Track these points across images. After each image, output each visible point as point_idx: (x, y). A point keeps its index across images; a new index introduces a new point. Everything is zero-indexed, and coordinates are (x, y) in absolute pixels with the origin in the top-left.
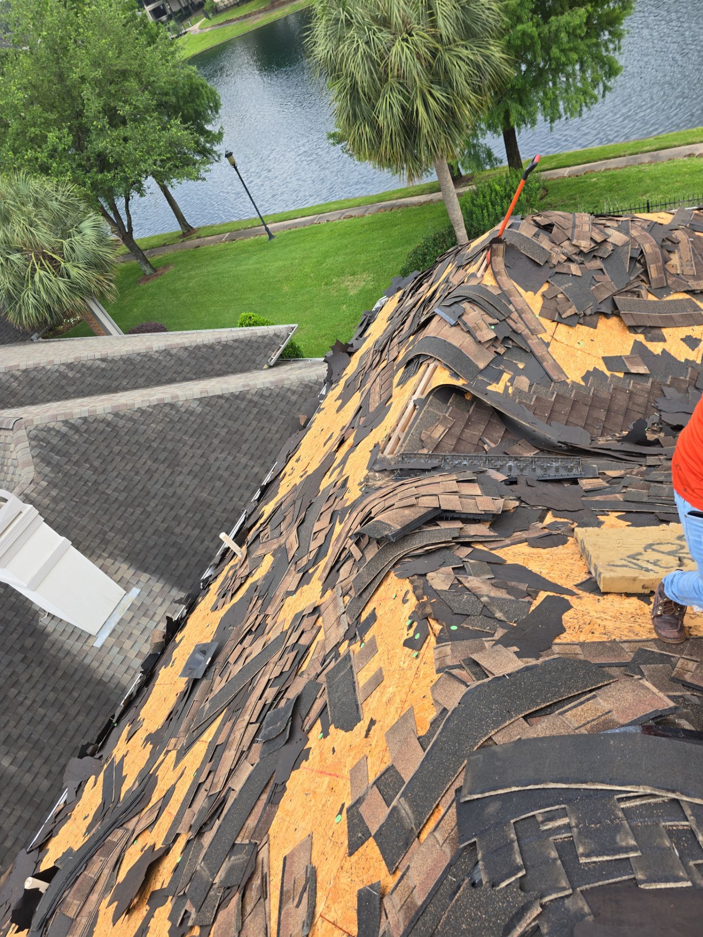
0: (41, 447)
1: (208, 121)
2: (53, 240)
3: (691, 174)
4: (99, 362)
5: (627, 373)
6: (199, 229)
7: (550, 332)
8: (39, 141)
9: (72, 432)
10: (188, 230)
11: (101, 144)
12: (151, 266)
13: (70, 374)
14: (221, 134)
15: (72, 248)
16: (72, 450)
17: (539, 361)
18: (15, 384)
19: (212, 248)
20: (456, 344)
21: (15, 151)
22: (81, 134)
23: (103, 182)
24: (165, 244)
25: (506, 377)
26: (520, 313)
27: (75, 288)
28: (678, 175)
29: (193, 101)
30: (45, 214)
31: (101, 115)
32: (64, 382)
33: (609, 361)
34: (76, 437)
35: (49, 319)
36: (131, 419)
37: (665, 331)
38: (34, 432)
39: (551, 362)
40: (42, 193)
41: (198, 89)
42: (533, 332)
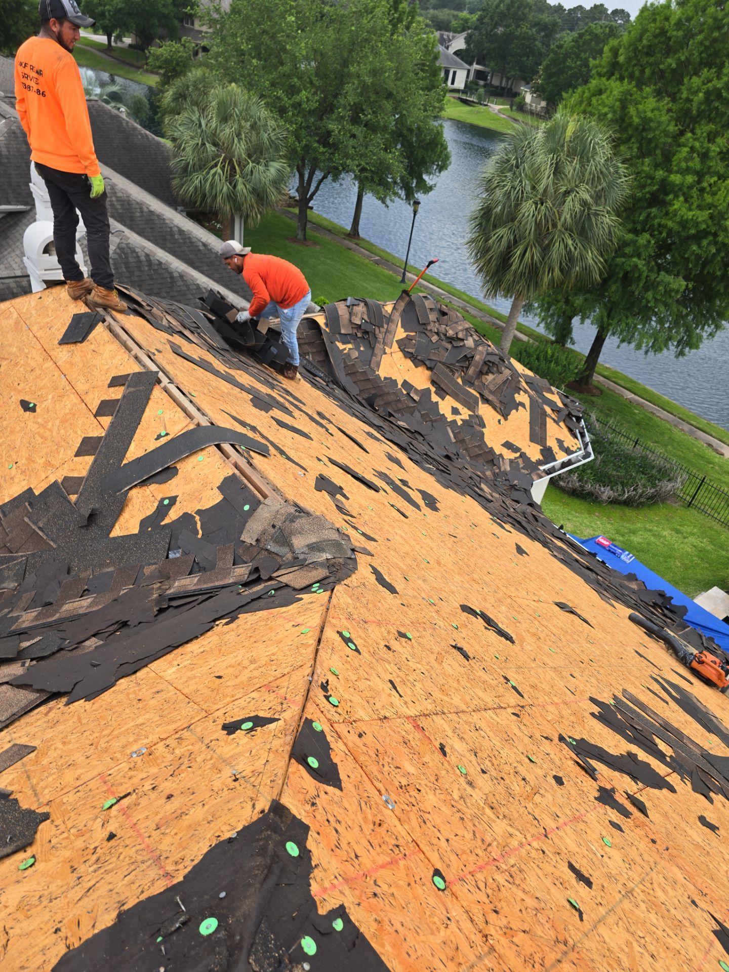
0: (120, 256)
1: (429, 173)
2: (244, 156)
3: (696, 455)
4: (200, 244)
5: (408, 394)
6: (363, 239)
7: (392, 350)
8: (293, 91)
9: (146, 264)
10: (354, 233)
11: (332, 126)
12: (305, 235)
13: (177, 236)
14: (431, 188)
15: (252, 171)
16: (137, 273)
17: (373, 354)
18: (138, 214)
19: (358, 257)
20: (340, 313)
21: (273, 84)
22: (326, 109)
23: (315, 150)
24: (331, 230)
25: (350, 346)
26: (387, 331)
27: (232, 197)
28: (688, 449)
29: (427, 150)
30: (254, 138)
31: (348, 108)
32: (169, 237)
33: (405, 383)
34: (146, 268)
35: (198, 204)
36: (188, 286)
37: (448, 397)
38: (124, 245)
39: (378, 359)
40: (262, 123)
41: (437, 145)
42: (384, 343)
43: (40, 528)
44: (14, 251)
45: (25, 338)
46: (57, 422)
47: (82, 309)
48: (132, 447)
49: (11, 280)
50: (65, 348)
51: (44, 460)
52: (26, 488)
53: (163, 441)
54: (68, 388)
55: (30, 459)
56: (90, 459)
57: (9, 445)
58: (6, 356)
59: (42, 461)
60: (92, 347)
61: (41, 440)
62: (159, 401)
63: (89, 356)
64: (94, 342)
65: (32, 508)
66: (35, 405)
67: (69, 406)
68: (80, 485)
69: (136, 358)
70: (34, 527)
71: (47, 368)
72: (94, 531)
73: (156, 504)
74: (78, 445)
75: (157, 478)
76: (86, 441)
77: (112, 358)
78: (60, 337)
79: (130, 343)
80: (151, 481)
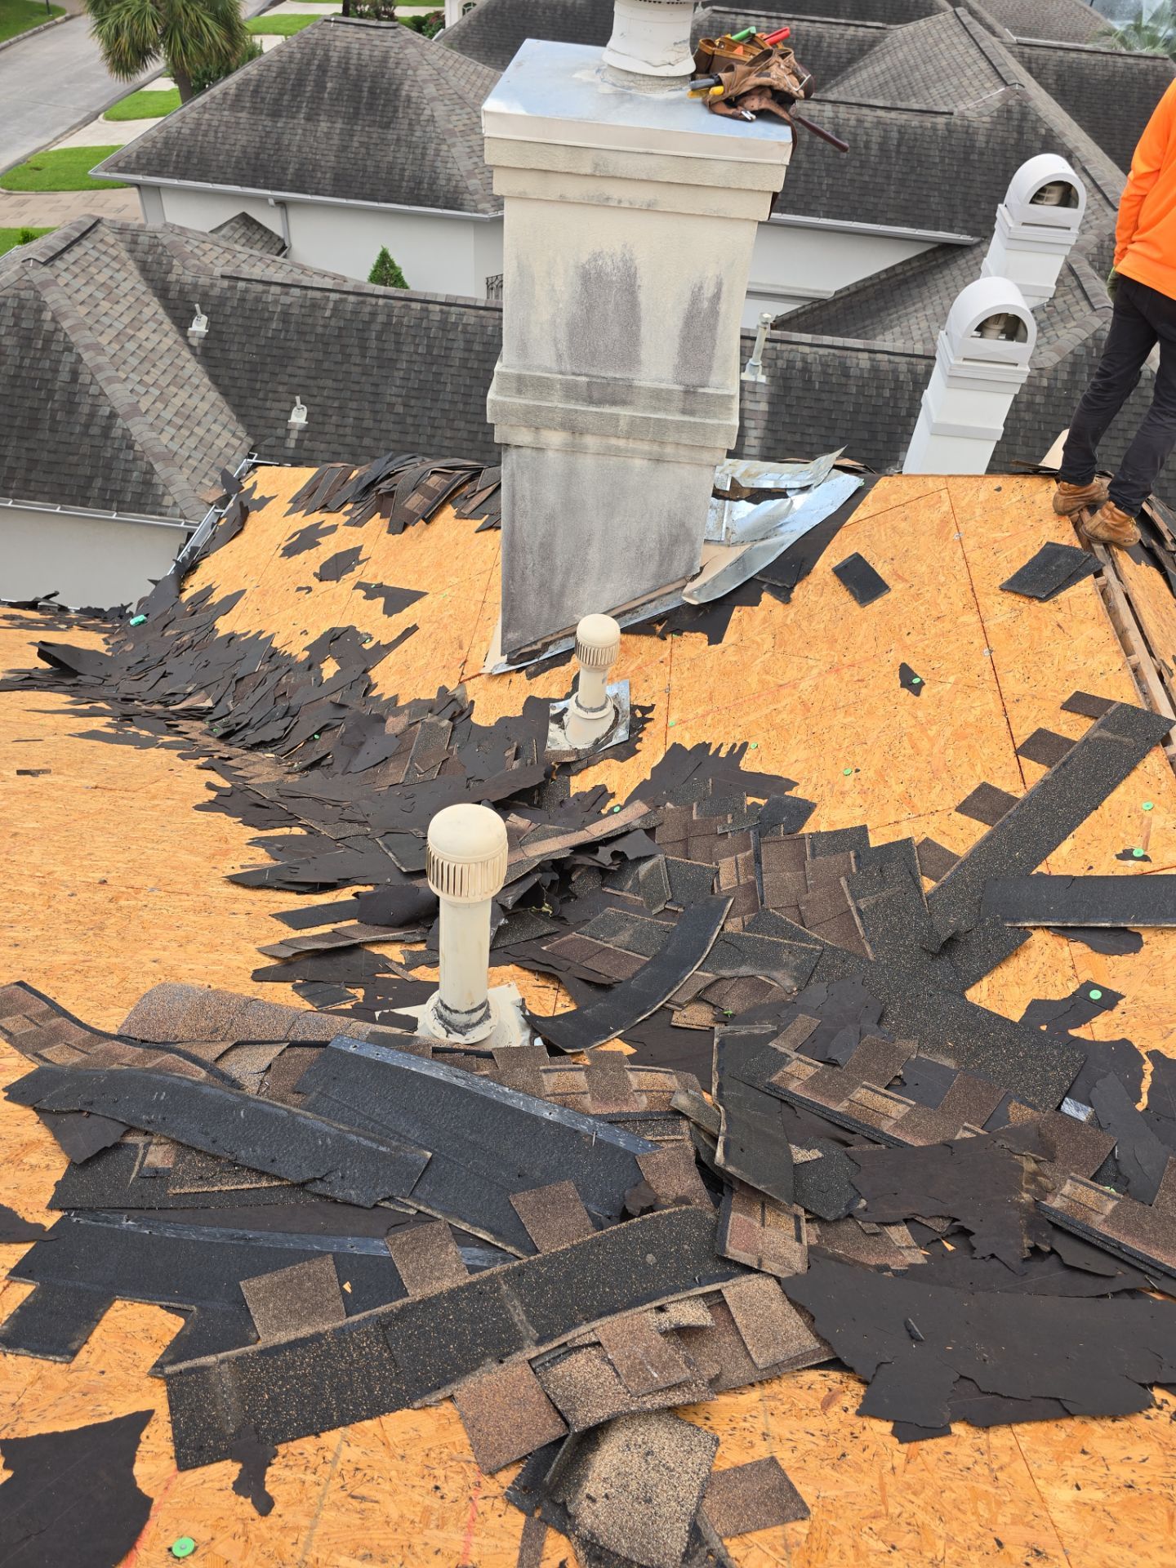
43: (858, 910)
44: (924, 308)
45: (947, 554)
46: (948, 731)
47: (1066, 536)
48: (1066, 847)
49: (904, 359)
50: (1011, 599)
51: (902, 788)
52: (858, 823)
53: (1131, 868)
54: (988, 676)
55: (881, 775)
56: (979, 830)
57: (857, 734)
58: (906, 576)
59: (900, 789)
60: (1060, 617)
61: (909, 751)
62: (1153, 781)
63: (1047, 633)
64: (1065, 610)
65: (859, 869)
66: (922, 684)
67: (977, 712)
68: (947, 867)
69: (1136, 670)
70: (850, 902)
71: (965, 625)
72: (941, 970)
73: (1073, 987)
74: (969, 793)
75: (1097, 938)
76: (985, 791)
77: (1090, 654)
78: (1008, 576)
79: (1134, 636)
80: (1079, 934)
